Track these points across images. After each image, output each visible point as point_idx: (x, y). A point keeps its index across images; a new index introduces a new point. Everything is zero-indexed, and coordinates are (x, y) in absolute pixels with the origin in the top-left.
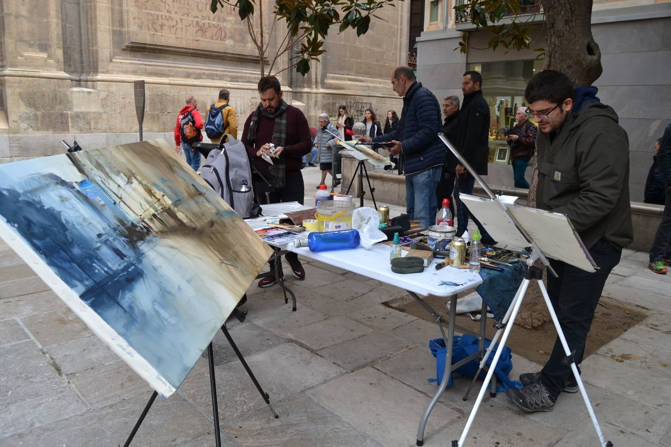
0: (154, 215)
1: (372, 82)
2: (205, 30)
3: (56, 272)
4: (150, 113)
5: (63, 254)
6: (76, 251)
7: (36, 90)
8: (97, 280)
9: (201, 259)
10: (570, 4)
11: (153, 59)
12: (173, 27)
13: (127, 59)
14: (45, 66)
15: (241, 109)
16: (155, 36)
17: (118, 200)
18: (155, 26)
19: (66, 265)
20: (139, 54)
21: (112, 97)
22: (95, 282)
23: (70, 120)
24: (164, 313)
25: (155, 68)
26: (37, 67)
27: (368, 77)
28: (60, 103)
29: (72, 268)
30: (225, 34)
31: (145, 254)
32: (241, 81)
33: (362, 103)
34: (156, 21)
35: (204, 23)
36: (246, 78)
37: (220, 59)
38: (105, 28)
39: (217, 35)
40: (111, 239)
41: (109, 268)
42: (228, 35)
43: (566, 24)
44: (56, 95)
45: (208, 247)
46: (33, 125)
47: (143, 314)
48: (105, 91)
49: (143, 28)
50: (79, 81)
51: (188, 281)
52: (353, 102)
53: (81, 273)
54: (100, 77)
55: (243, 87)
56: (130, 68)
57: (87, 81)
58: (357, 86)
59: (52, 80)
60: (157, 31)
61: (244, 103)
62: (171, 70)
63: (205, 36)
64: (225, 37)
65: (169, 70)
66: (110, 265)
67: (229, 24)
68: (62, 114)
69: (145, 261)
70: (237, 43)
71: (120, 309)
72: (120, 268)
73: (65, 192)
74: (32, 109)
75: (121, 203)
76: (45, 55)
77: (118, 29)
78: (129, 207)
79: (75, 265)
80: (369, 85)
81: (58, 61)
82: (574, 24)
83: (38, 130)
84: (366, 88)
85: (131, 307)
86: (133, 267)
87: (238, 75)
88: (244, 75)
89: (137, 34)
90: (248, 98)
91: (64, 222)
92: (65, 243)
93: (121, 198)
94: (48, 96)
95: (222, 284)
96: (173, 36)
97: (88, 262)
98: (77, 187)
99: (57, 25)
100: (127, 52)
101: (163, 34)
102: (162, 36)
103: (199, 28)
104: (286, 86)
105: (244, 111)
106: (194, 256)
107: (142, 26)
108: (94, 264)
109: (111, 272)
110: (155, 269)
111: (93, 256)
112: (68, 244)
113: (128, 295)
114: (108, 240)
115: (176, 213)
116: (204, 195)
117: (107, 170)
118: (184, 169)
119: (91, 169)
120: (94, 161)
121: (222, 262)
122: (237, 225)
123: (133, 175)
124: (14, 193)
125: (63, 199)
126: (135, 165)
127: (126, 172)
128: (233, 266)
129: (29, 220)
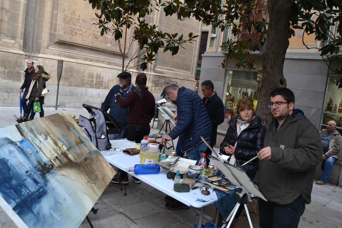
0: (57, 157)
1: (179, 72)
2: (98, 37)
3: (2, 196)
4: (64, 76)
5: (7, 184)
6: (14, 182)
7: (6, 59)
8: (23, 198)
9: (77, 181)
10: (274, 59)
11: (70, 49)
12: (81, 34)
13: (56, 48)
14: (13, 47)
15: (111, 79)
16: (72, 38)
17: (39, 150)
18: (73, 33)
19: (7, 191)
20: (63, 46)
21: (46, 66)
22: (21, 199)
23: (22, 75)
24: (55, 215)
25: (69, 54)
26: (8, 47)
27: (177, 69)
28: (18, 66)
29: (11, 192)
30: (107, 41)
31: (49, 181)
32: (113, 64)
33: (172, 81)
34: (73, 31)
35: (97, 34)
36: (115, 63)
37: (103, 53)
38: (47, 31)
39: (103, 41)
40: (32, 173)
41: (30, 191)
42: (109, 41)
43: (271, 69)
44: (17, 62)
45: (82, 174)
46: (2, 76)
47: (44, 216)
48: (42, 63)
49: (66, 33)
50: (30, 56)
51: (70, 195)
52: (168, 80)
53: (15, 195)
54: (40, 55)
55: (113, 68)
56: (57, 52)
57: (34, 57)
58: (171, 73)
59: (16, 55)
60: (73, 36)
61: (113, 76)
62: (78, 56)
63: (97, 41)
64: (107, 42)
65: (77, 56)
66: (30, 188)
67: (110, 36)
68: (18, 72)
69: (49, 185)
70: (113, 46)
71: (32, 214)
72: (35, 190)
73: (12, 148)
74: (3, 68)
75: (41, 152)
76: (14, 42)
77: (53, 33)
78: (44, 154)
79: (12, 191)
80: (177, 73)
81: (20, 46)
82: (275, 69)
83: (5, 79)
84: (175, 74)
85: (38, 213)
86: (42, 189)
87: (112, 61)
88: (114, 62)
89: (62, 36)
90: (115, 73)
91: (9, 165)
92: (8, 178)
93: (40, 149)
94: (12, 63)
95: (87, 194)
96: (81, 39)
97: (19, 188)
98: (19, 144)
99: (22, 27)
100: (56, 44)
101: (76, 38)
102: (75, 38)
103: (94, 37)
104: (135, 69)
105: (113, 80)
106: (74, 180)
107: (65, 32)
108: (22, 189)
109: (30, 193)
110: (53, 189)
111: (22, 184)
112: (10, 179)
113: (38, 206)
114: (31, 174)
115: (68, 155)
116: (84, 143)
117: (35, 132)
118: (75, 128)
119: (27, 133)
120: (29, 128)
121: (89, 181)
122: (99, 159)
123: (48, 134)
125: (10, 152)
126: (50, 128)
127: (45, 133)
128: (94, 183)
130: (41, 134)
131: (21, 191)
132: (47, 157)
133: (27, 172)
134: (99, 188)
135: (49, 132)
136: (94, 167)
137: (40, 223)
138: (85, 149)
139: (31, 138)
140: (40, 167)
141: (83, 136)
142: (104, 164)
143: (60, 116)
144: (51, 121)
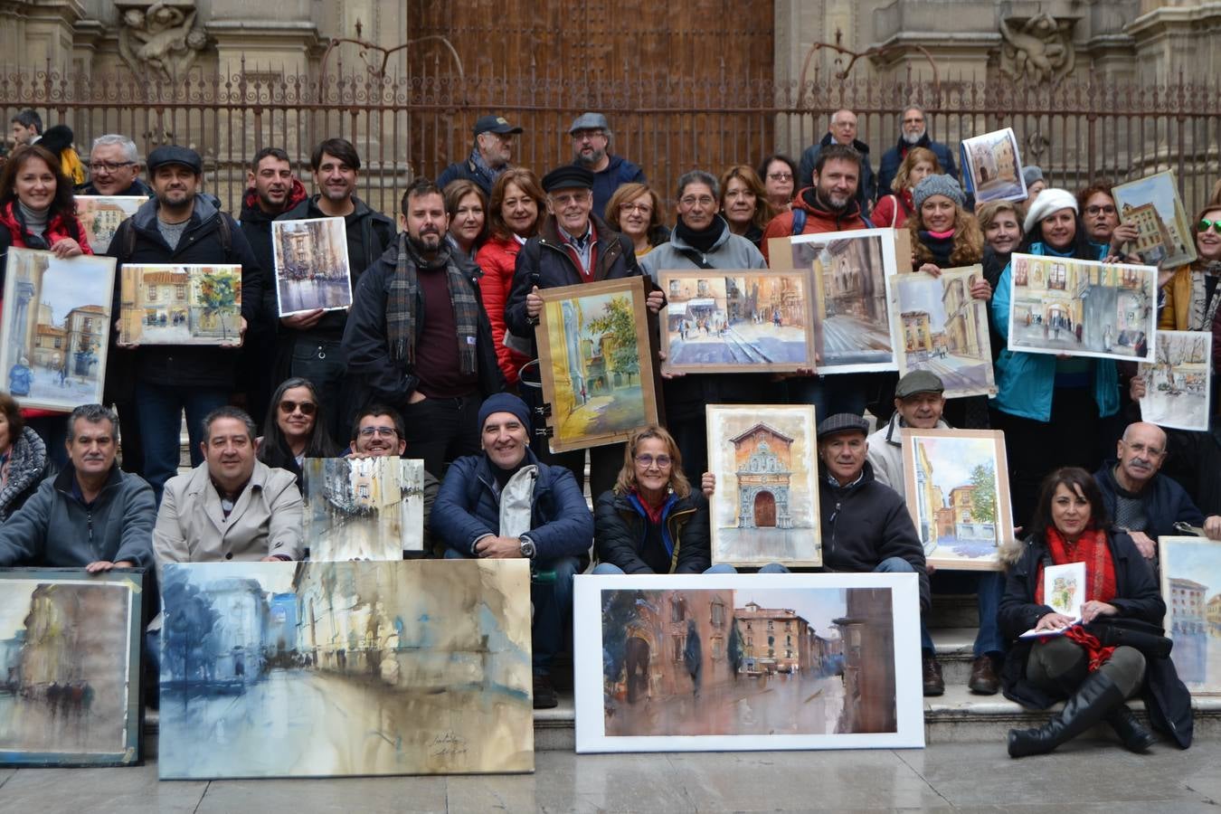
0: (341, 653)
5: (184, 648)
6: (198, 651)
8: (189, 678)
9: (345, 715)
19: (175, 657)
22: (186, 679)
24: (220, 731)
29: (178, 662)
31: (270, 681)
40: (247, 654)
41: (212, 676)
45: (381, 711)
47: (199, 721)
51: (290, 725)
53: (182, 668)
66: (217, 673)
69: (261, 687)
71: (183, 707)
72: (224, 680)
75: (308, 627)
78: (313, 634)
79: (183, 661)
85: (194, 711)
86: (239, 685)
91: (215, 624)
92: (195, 642)
93: (313, 622)
95: (338, 749)
97: (199, 663)
98: (269, 598)
106: (339, 710)
108: (202, 668)
109: (210, 679)
110: (263, 697)
111: (209, 662)
112: (196, 644)
113: (203, 702)
114: (242, 654)
115: (385, 658)
116: (487, 655)
117: (338, 588)
118: (502, 612)
119: (314, 584)
120: (330, 576)
121: (380, 733)
122: (498, 711)
123: (374, 601)
124: (194, 590)
125: (238, 606)
126: (396, 590)
127: (368, 595)
128: (393, 744)
129: (182, 615)
130: (347, 594)
131: (197, 668)
132: (313, 640)
133: (237, 648)
134: (399, 759)
135: (381, 597)
136: (447, 718)
137: (183, 724)
138: (472, 669)
139: (312, 595)
140: (275, 652)
141: (510, 638)
142: (502, 730)
143: (478, 568)
144: (424, 573)
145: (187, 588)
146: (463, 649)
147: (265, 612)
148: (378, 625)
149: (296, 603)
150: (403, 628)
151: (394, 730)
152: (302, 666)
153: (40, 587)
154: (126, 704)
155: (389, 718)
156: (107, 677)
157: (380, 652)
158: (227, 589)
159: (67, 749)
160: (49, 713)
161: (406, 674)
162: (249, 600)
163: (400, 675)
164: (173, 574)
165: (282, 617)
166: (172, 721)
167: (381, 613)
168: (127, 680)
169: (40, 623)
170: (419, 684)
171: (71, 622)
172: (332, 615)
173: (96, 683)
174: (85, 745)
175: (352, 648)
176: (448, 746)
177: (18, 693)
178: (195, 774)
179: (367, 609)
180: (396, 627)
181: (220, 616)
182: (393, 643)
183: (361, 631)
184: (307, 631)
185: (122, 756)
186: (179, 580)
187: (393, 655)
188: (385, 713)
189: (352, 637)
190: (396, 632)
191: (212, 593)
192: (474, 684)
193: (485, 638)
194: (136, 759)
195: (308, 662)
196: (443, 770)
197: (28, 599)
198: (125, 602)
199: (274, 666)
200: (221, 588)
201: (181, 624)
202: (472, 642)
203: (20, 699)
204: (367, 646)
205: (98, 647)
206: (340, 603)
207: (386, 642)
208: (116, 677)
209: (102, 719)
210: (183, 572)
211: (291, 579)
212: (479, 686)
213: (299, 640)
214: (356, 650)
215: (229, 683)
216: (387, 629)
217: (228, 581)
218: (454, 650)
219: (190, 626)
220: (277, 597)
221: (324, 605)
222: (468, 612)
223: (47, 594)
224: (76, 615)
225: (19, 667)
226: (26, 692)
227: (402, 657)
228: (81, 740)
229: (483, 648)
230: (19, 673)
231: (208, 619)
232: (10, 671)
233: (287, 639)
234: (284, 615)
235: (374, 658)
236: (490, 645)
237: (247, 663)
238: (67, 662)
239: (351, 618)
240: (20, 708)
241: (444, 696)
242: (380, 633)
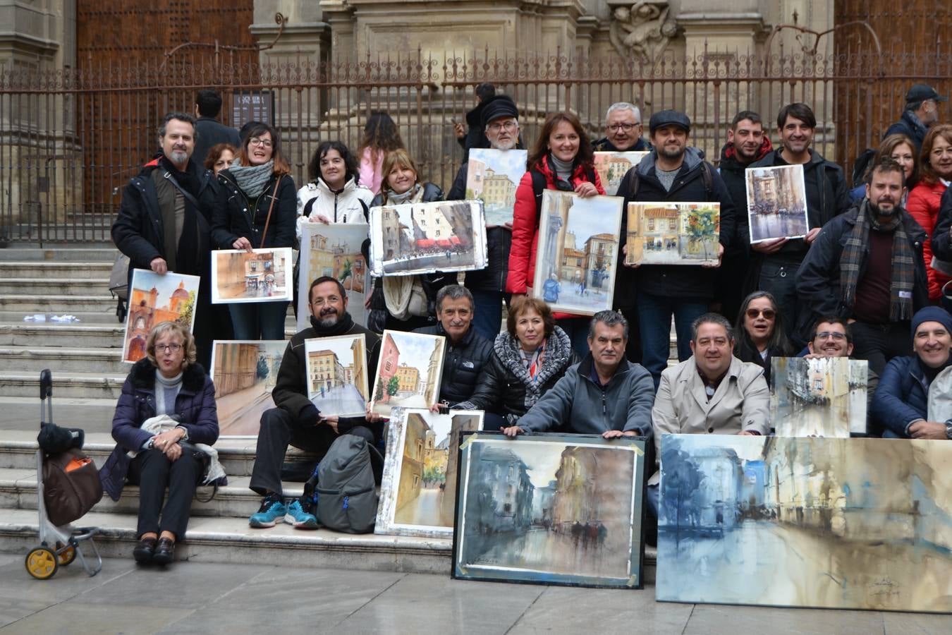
0: (799, 510)
5: (677, 500)
6: (687, 503)
8: (680, 524)
19: (670, 507)
22: (678, 524)
24: (704, 566)
29: (672, 510)
40: (725, 507)
41: (698, 522)
45: (830, 558)
47: (688, 557)
51: (758, 564)
53: (675, 515)
66: (702, 521)
69: (736, 533)
71: (675, 546)
72: (707, 526)
75: (774, 488)
78: (778, 493)
79: (676, 510)
85: (684, 549)
86: (719, 531)
91: (701, 483)
93: (778, 484)
97: (688, 512)
98: (744, 464)
106: (797, 555)
108: (690, 516)
109: (696, 525)
110: (737, 541)
111: (696, 512)
112: (688, 497)
113: (691, 543)
114: (722, 507)
115: (834, 515)
116: (917, 517)
117: (798, 458)
118: (931, 483)
119: (779, 454)
120: (792, 447)
121: (830, 574)
122: (926, 562)
123: (827, 469)
124: (686, 455)
125: (719, 469)
126: (845, 461)
127: (822, 465)
128: (839, 584)
129: (676, 474)
130: (806, 463)
131: (686, 516)
132: (778, 499)
133: (718, 502)
134: (844, 596)
135: (832, 466)
136: (884, 566)
137: (675, 559)
138: (905, 527)
139: (777, 463)
140: (747, 506)
141: (937, 504)
142: (929, 578)
143: (912, 446)
144: (867, 449)
145: (680, 453)
146: (900, 511)
147: (740, 474)
148: (829, 488)
149: (764, 468)
150: (850, 492)
151: (841, 573)
152: (769, 518)
153: (568, 448)
154: (631, 541)
155: (837, 563)
156: (617, 520)
157: (830, 511)
158: (711, 455)
159: (586, 573)
160: (572, 545)
161: (851, 529)
162: (728, 465)
163: (846, 530)
164: (669, 442)
165: (753, 479)
166: (667, 556)
167: (832, 479)
168: (632, 522)
169: (568, 476)
170: (862, 537)
171: (590, 476)
172: (793, 479)
173: (609, 524)
174: (599, 571)
175: (808, 506)
176: (885, 588)
177: (550, 529)
178: (683, 598)
179: (821, 475)
180: (844, 491)
181: (704, 477)
182: (842, 504)
183: (816, 492)
184: (773, 491)
185: (627, 581)
186: (674, 447)
187: (841, 513)
188: (834, 559)
189: (809, 498)
190: (844, 495)
191: (699, 458)
192: (907, 540)
193: (917, 504)
194: (637, 584)
195: (774, 515)
196: (880, 607)
197: (559, 457)
198: (632, 463)
199: (747, 518)
200: (706, 454)
201: (675, 481)
202: (905, 506)
203: (551, 533)
204: (821, 505)
205: (611, 496)
206: (799, 470)
207: (835, 502)
208: (624, 519)
209: (613, 552)
210: (677, 441)
211: (761, 450)
212: (911, 541)
213: (766, 497)
214: (812, 508)
215: (710, 529)
216: (837, 492)
217: (711, 450)
218: (891, 512)
219: (682, 482)
220: (750, 463)
221: (787, 471)
222: (903, 482)
223: (573, 454)
224: (594, 470)
225: (551, 509)
226: (556, 528)
227: (848, 515)
228: (596, 567)
229: (915, 511)
230: (551, 514)
231: (696, 478)
232: (545, 511)
233: (757, 497)
234: (754, 477)
235: (826, 514)
236: (921, 509)
237: (726, 514)
238: (587, 507)
239: (808, 482)
240: (551, 540)
241: (882, 549)
242: (831, 495)
